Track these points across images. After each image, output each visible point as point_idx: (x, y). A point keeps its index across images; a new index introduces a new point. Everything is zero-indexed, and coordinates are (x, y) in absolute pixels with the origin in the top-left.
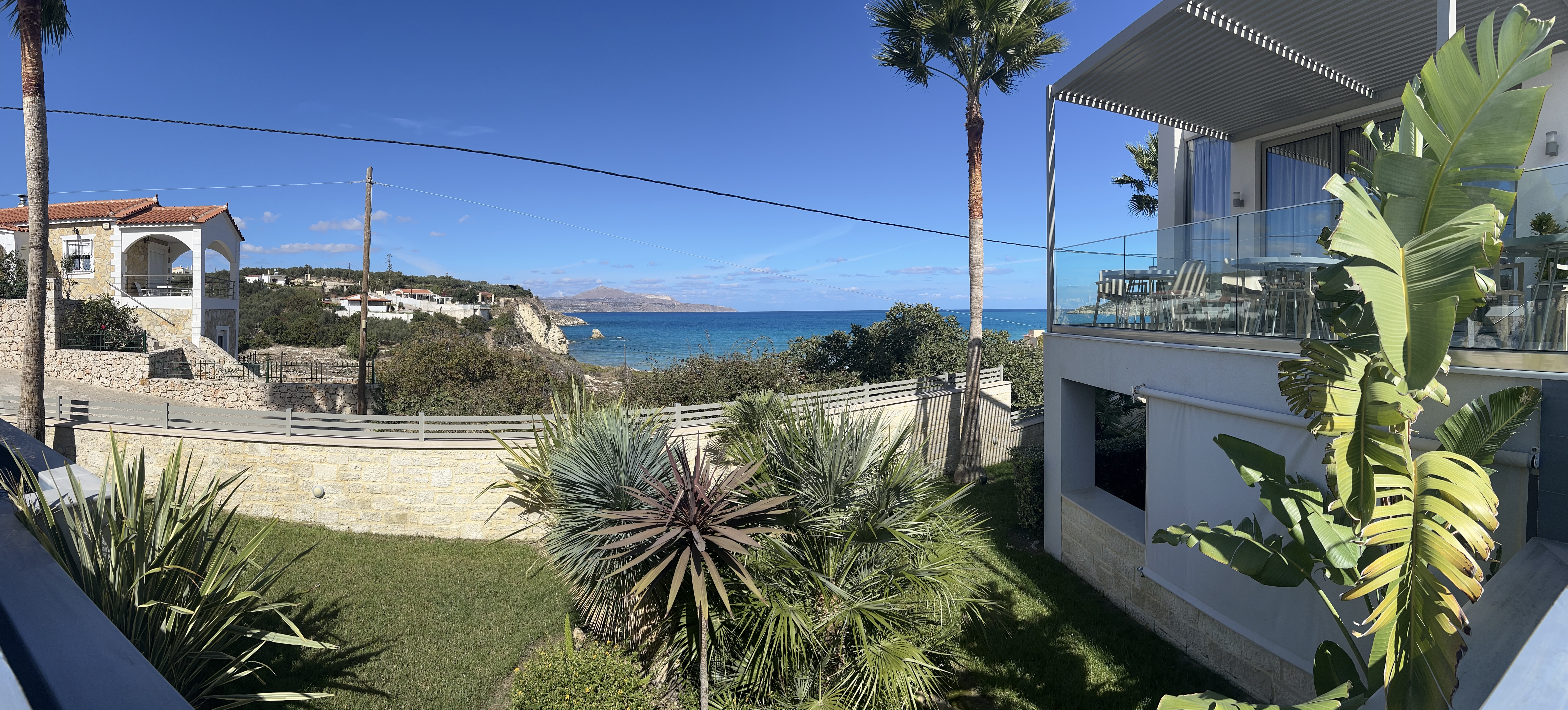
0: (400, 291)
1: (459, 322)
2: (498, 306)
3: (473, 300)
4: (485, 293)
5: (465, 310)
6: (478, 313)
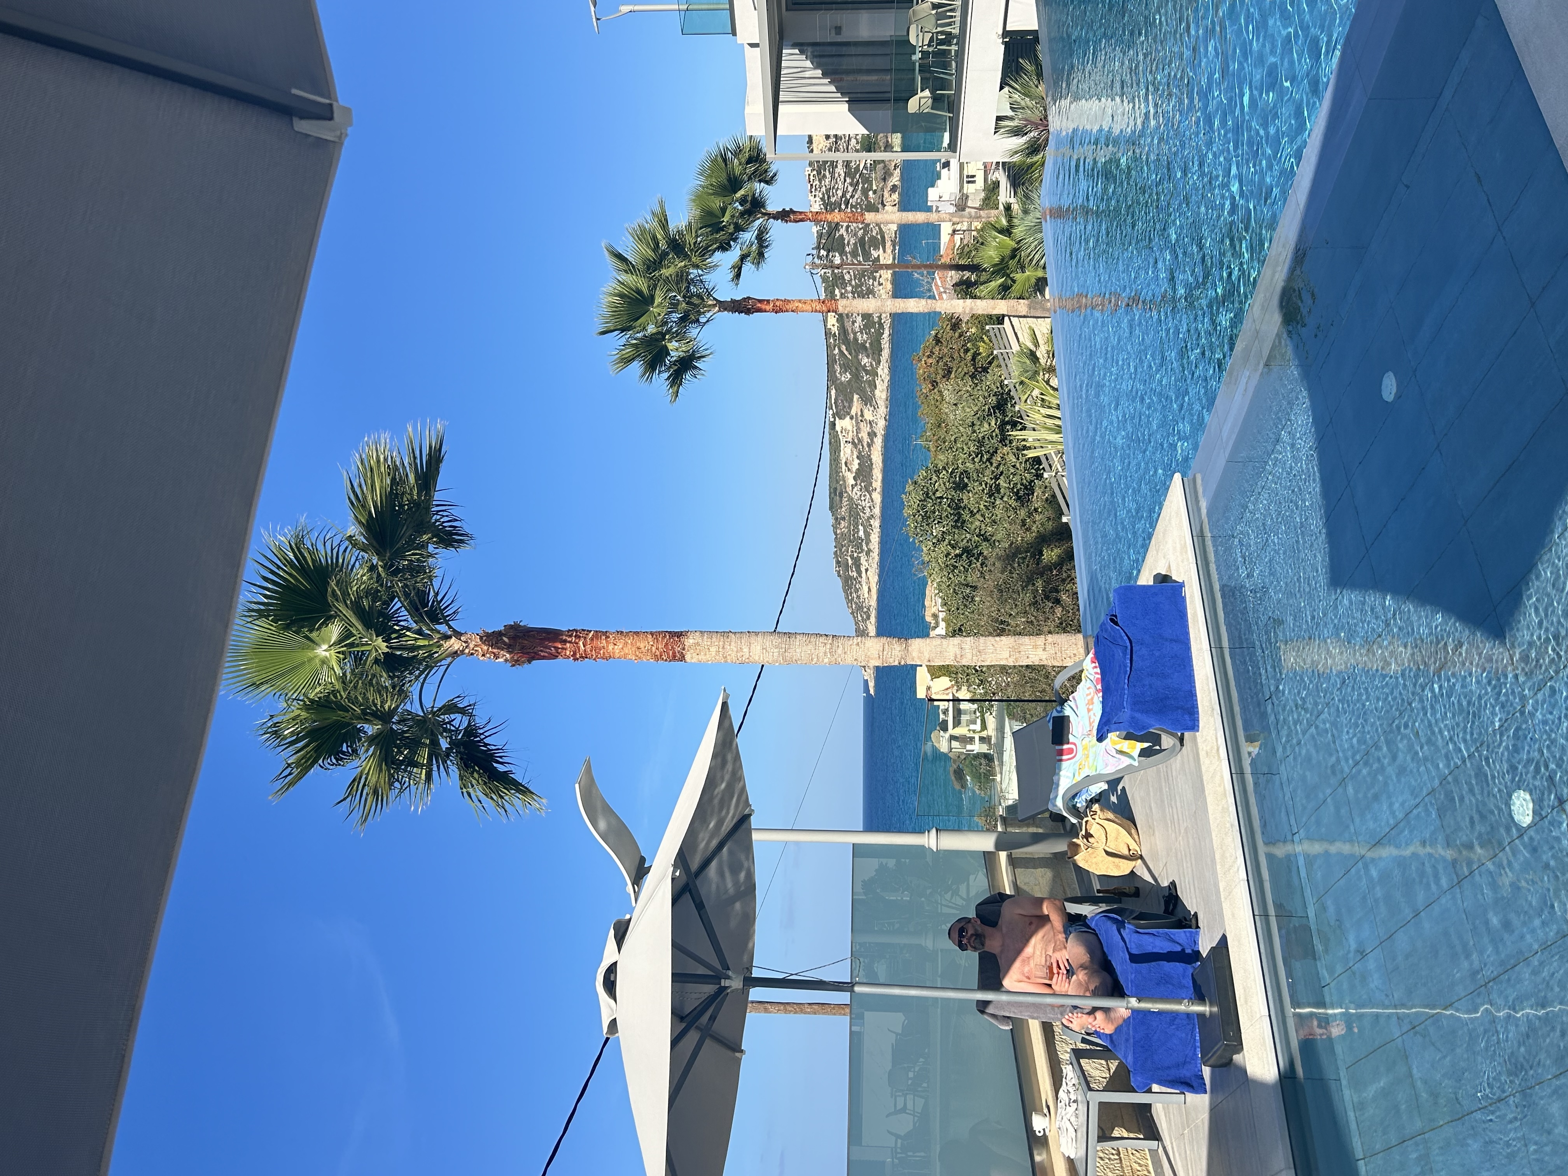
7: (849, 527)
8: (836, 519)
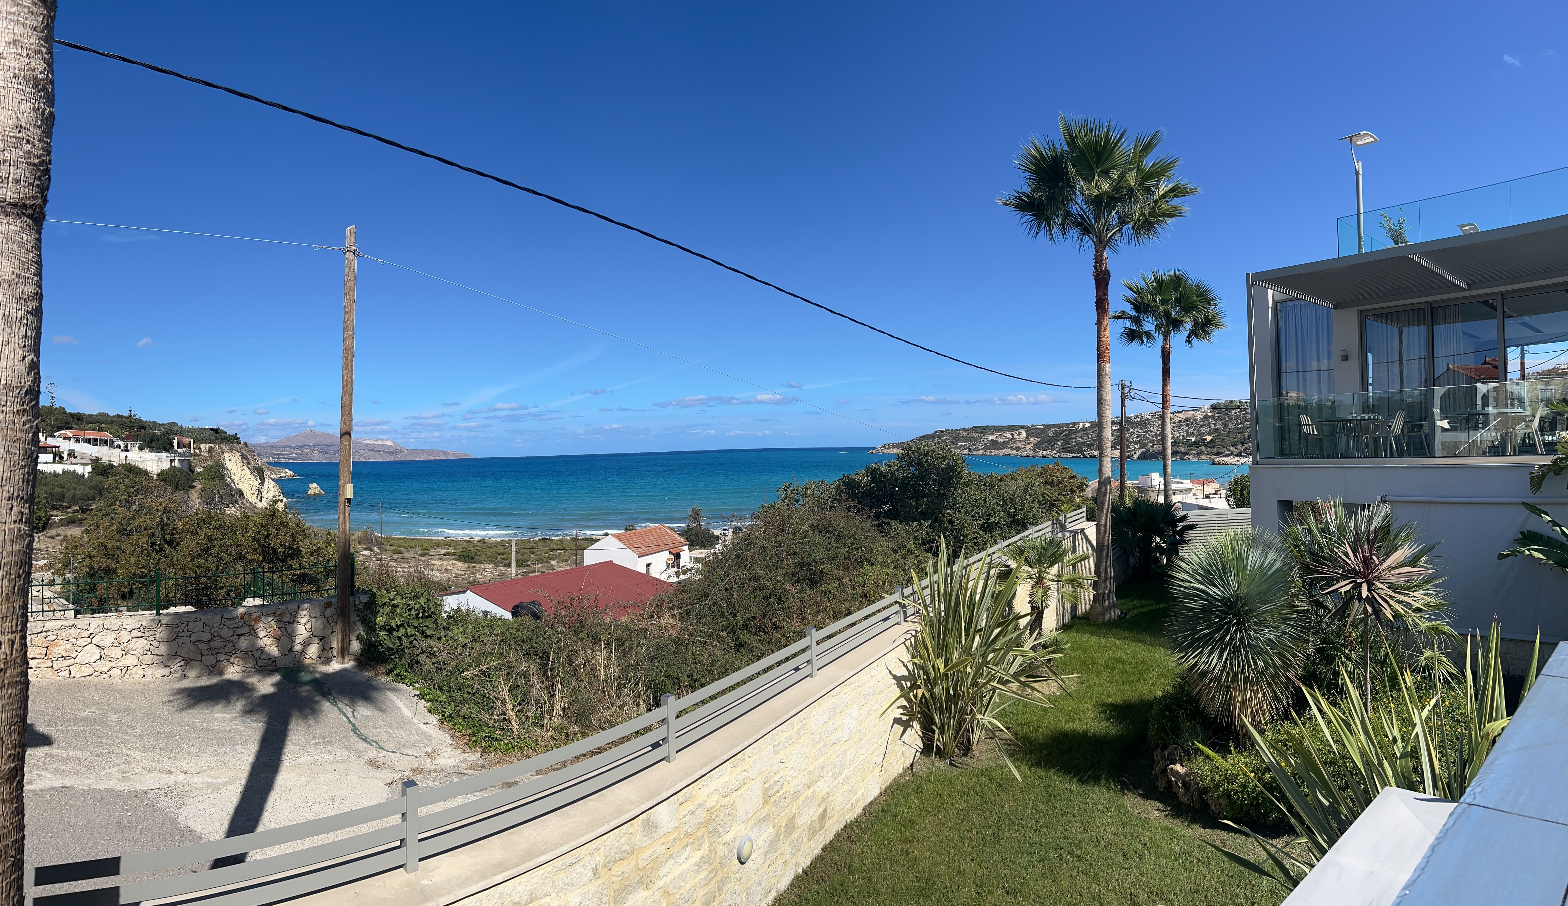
0: (69, 433)
1: (155, 477)
2: (200, 455)
3: (167, 447)
4: (181, 439)
5: (159, 460)
6: (176, 464)
7: (963, 437)
8: (968, 430)
